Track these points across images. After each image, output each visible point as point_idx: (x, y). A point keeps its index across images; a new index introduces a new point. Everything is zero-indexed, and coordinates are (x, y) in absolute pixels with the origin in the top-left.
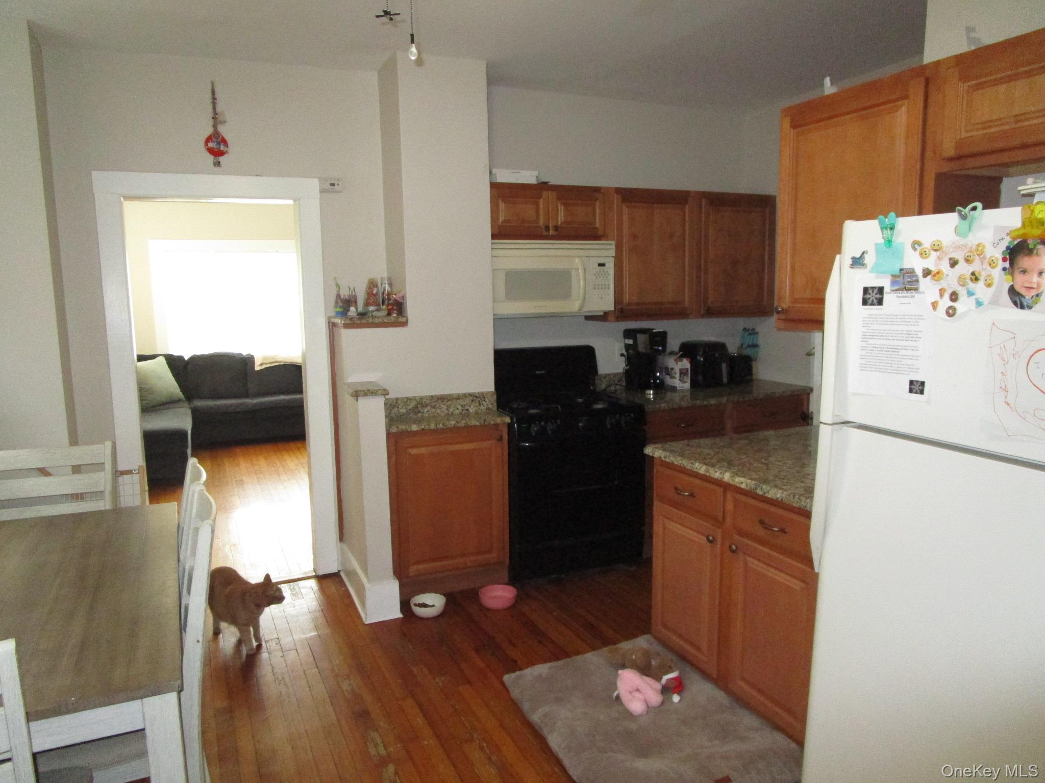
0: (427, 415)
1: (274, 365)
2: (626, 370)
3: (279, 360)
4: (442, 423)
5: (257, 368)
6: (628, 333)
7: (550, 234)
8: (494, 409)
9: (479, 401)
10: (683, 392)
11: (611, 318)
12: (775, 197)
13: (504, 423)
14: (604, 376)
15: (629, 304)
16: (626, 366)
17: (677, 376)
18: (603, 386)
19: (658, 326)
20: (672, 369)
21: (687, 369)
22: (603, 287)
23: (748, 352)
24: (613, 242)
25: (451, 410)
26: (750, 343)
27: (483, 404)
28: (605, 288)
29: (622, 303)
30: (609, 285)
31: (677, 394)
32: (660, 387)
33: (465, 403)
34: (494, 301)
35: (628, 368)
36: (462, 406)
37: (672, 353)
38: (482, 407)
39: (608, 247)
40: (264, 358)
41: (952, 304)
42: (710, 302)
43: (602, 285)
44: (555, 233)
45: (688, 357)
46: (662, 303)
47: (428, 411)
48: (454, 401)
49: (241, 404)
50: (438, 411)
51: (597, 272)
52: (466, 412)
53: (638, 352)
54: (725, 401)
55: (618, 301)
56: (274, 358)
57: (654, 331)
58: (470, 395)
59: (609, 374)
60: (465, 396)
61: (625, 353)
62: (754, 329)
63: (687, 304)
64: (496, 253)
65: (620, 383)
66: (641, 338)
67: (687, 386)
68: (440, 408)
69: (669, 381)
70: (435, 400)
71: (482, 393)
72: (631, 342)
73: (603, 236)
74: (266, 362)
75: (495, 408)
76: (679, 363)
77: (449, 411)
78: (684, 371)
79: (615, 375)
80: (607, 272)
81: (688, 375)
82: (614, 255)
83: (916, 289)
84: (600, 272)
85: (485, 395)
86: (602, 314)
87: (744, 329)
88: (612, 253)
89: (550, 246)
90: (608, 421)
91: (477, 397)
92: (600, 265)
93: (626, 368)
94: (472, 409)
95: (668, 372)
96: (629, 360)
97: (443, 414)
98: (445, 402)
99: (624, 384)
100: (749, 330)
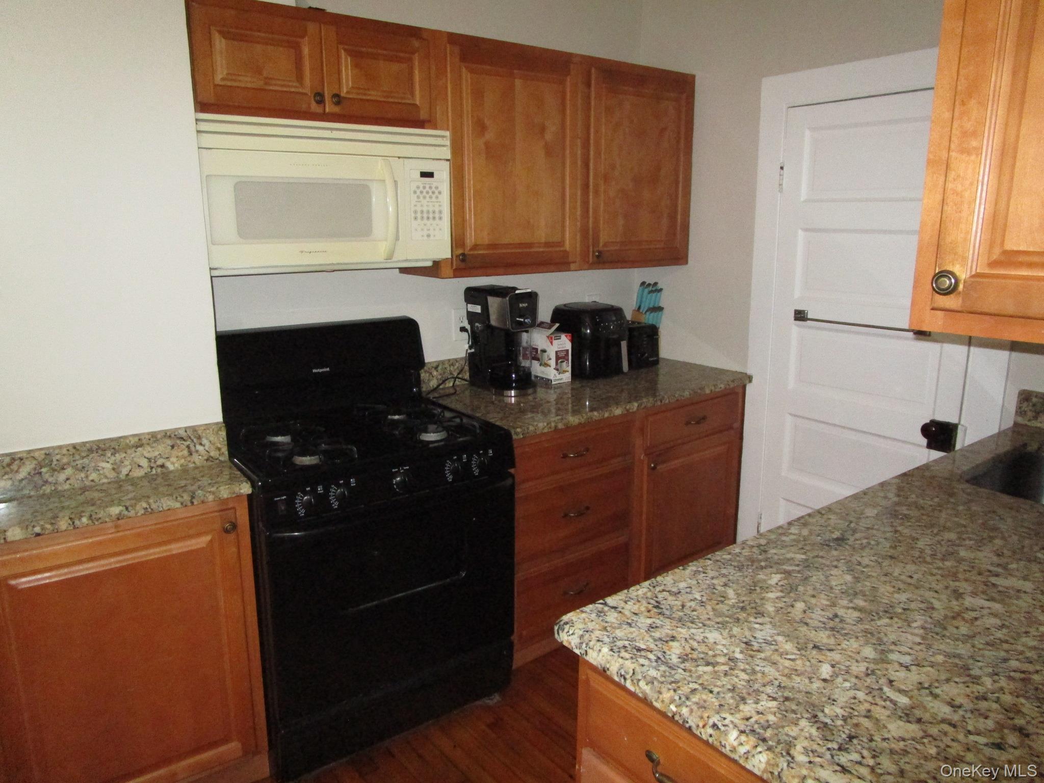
0: (67, 487)
2: (471, 355)
4: (87, 514)
6: (472, 295)
7: (327, 110)
8: (222, 458)
9: (188, 447)
10: (561, 387)
11: (446, 270)
12: (693, 77)
13: (239, 496)
14: (434, 365)
15: (475, 247)
16: (470, 347)
17: (553, 363)
18: (433, 383)
19: (522, 282)
20: (544, 351)
21: (567, 351)
22: (431, 216)
23: (649, 319)
24: (447, 134)
25: (125, 471)
26: (651, 306)
27: (197, 451)
28: (434, 218)
29: (463, 245)
30: (440, 212)
31: (552, 391)
32: (526, 382)
33: (157, 453)
34: (212, 241)
35: (473, 350)
36: (149, 460)
37: (541, 325)
38: (196, 458)
39: (439, 141)
42: (601, 244)
43: (428, 212)
44: (336, 109)
45: (568, 333)
46: (530, 245)
47: (68, 479)
48: (129, 451)
50: (94, 476)
51: (418, 187)
52: (159, 470)
53: (489, 327)
54: (635, 409)
55: (457, 241)
57: (517, 292)
58: (167, 435)
59: (443, 362)
60: (154, 438)
61: (468, 327)
62: (656, 284)
63: (567, 246)
64: (207, 140)
65: (460, 376)
66: (494, 303)
67: (567, 377)
68: (96, 469)
69: (537, 369)
70: (84, 454)
71: (194, 429)
72: (478, 309)
73: (429, 121)
75: (225, 457)
76: (555, 342)
77: (119, 473)
78: (563, 354)
79: (452, 362)
80: (437, 188)
81: (568, 360)
82: (449, 157)
84: (424, 188)
85: (200, 432)
86: (429, 264)
87: (643, 283)
88: (447, 153)
89: (327, 134)
90: (448, 466)
91: (182, 438)
92: (425, 175)
93: (469, 351)
94: (173, 463)
95: (536, 355)
96: (475, 338)
97: (105, 481)
98: (109, 455)
99: (467, 376)
100: (649, 285)
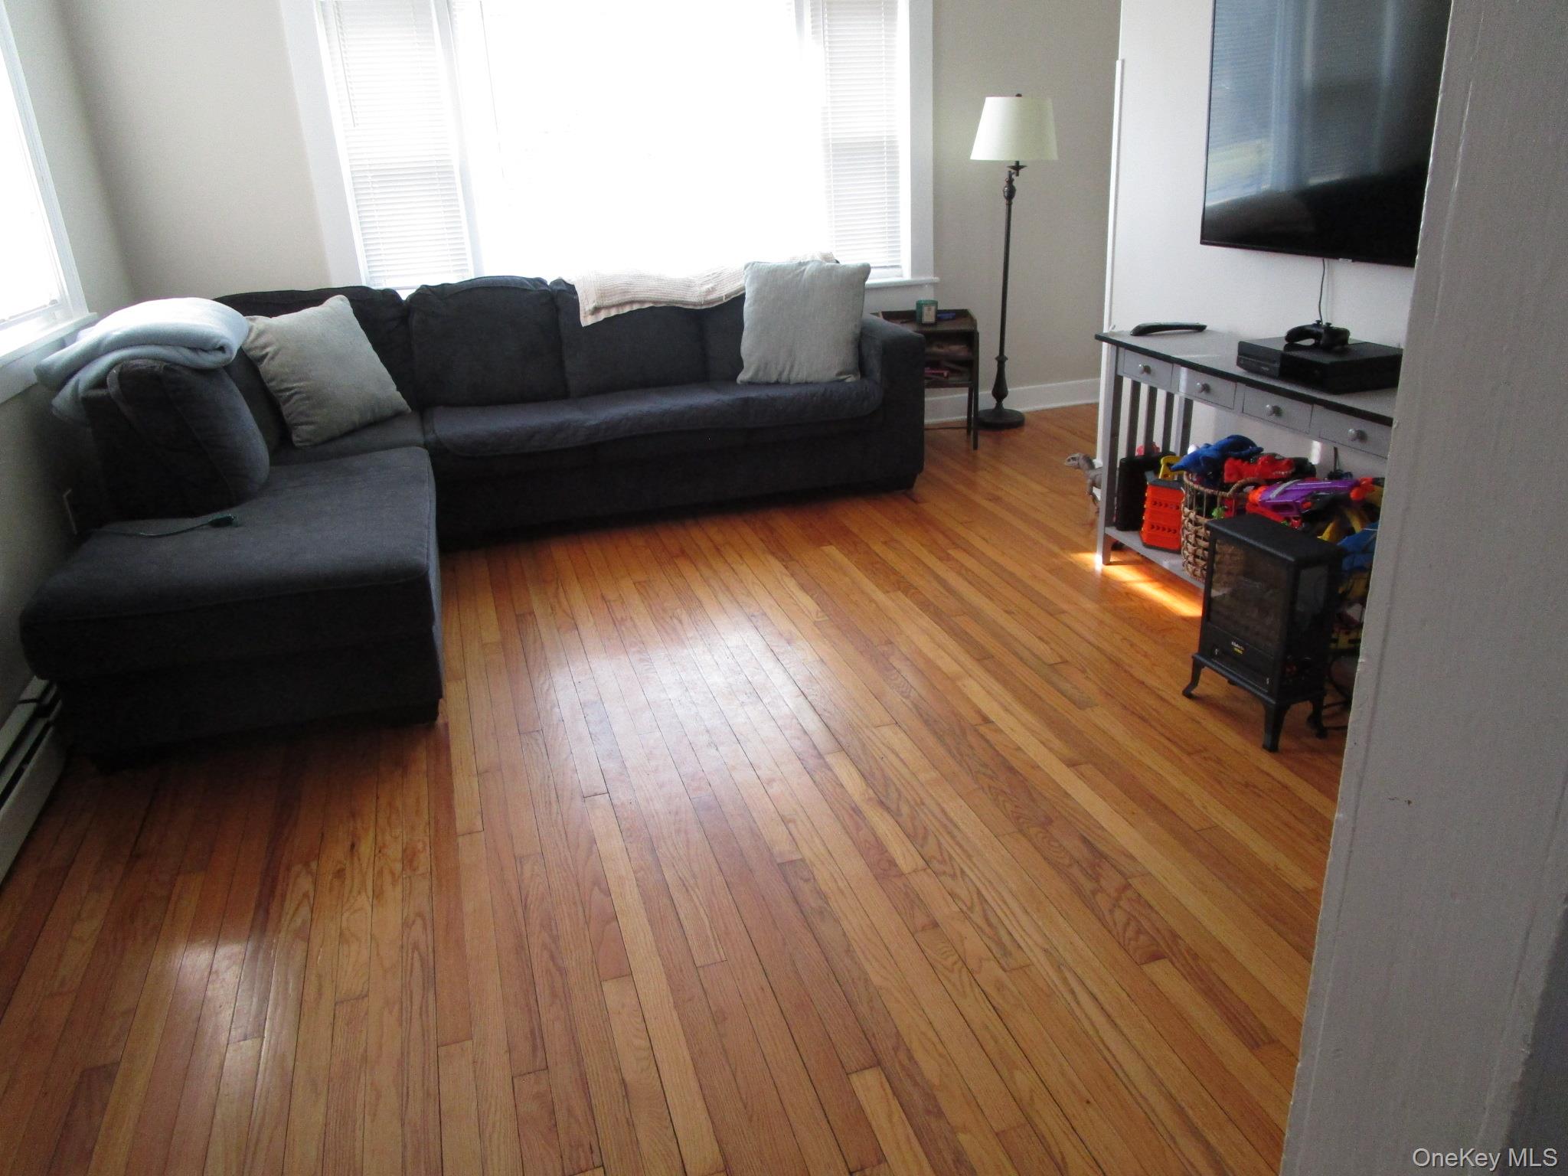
1: (627, 309)
3: (641, 296)
5: (586, 320)
40: (603, 294)
49: (559, 428)
56: (625, 292)
74: (607, 302)
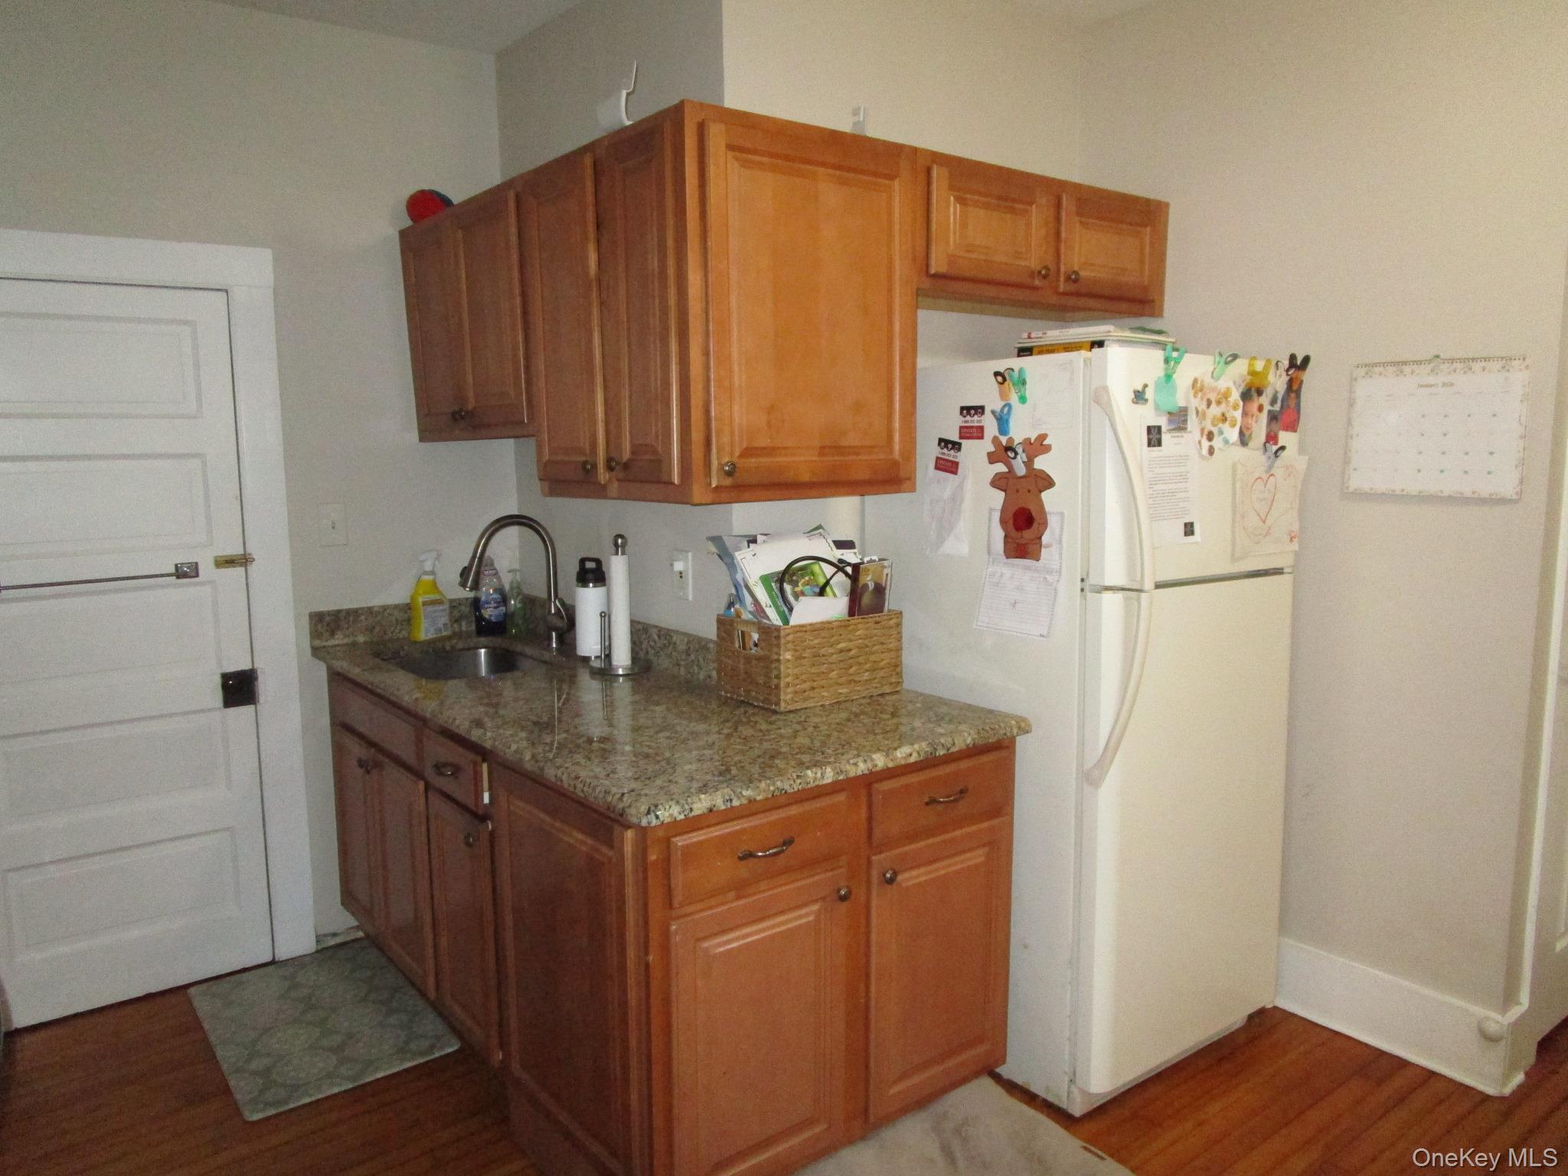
41: (1210, 443)
83: (1186, 429)
